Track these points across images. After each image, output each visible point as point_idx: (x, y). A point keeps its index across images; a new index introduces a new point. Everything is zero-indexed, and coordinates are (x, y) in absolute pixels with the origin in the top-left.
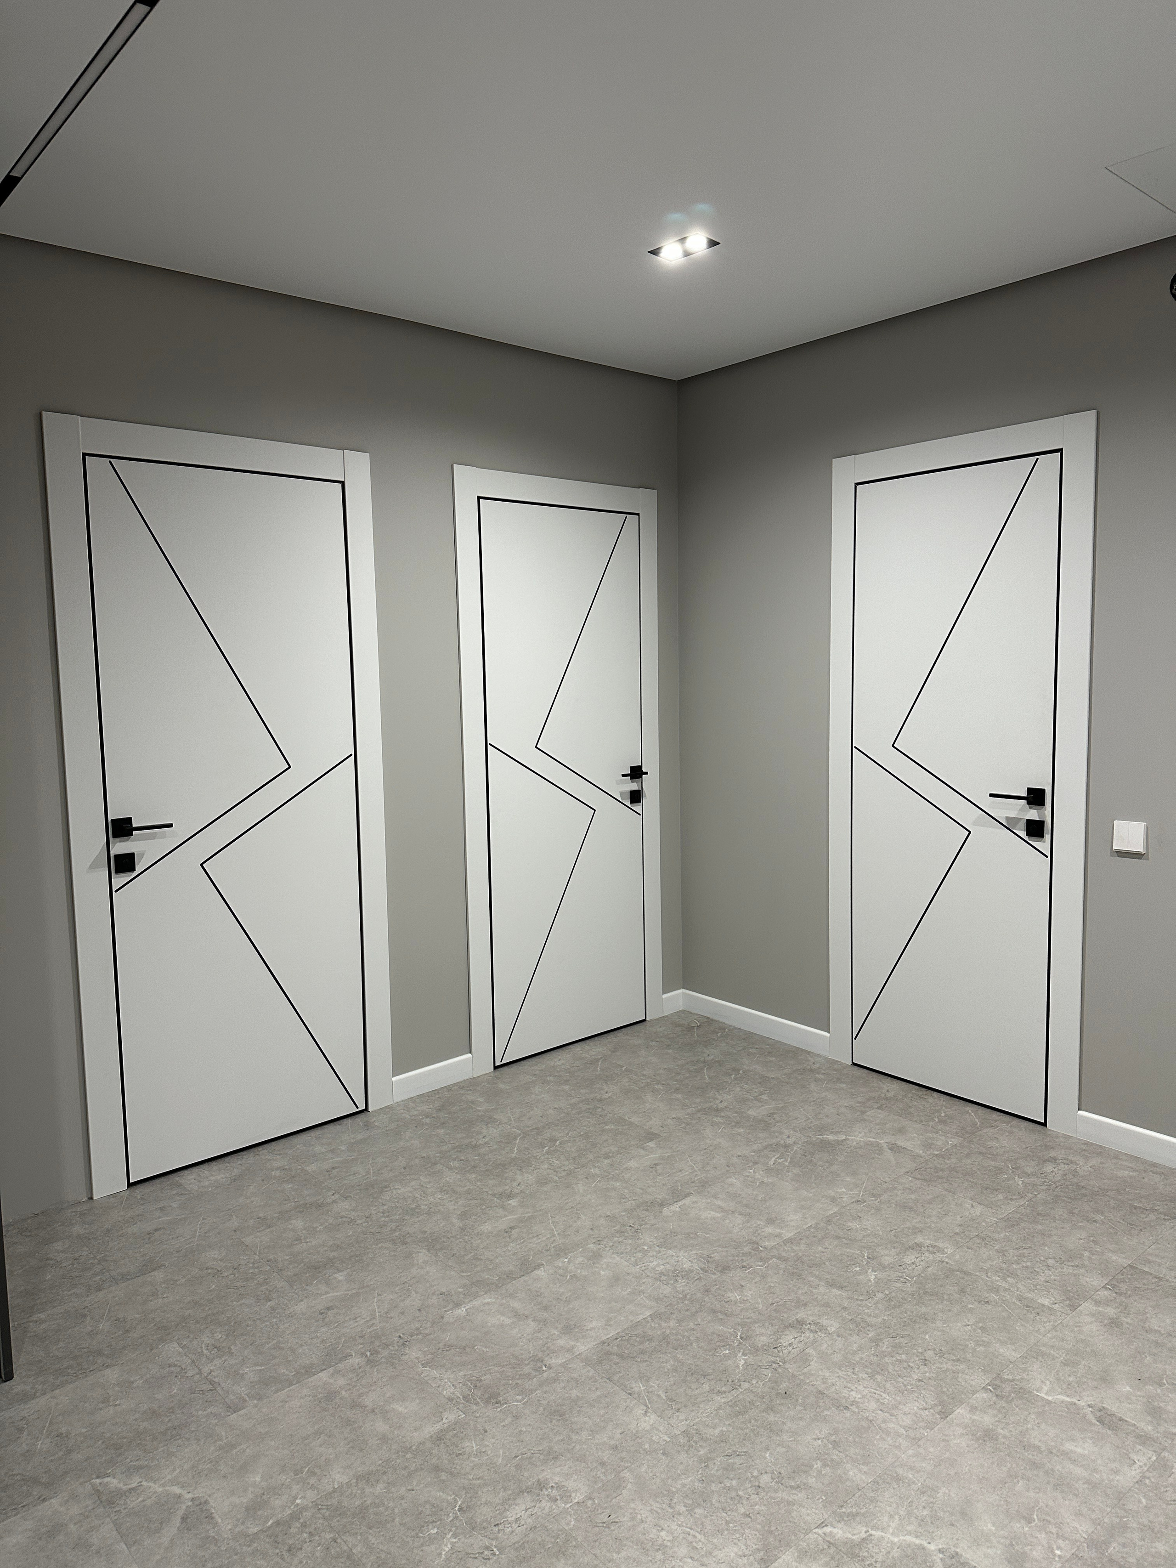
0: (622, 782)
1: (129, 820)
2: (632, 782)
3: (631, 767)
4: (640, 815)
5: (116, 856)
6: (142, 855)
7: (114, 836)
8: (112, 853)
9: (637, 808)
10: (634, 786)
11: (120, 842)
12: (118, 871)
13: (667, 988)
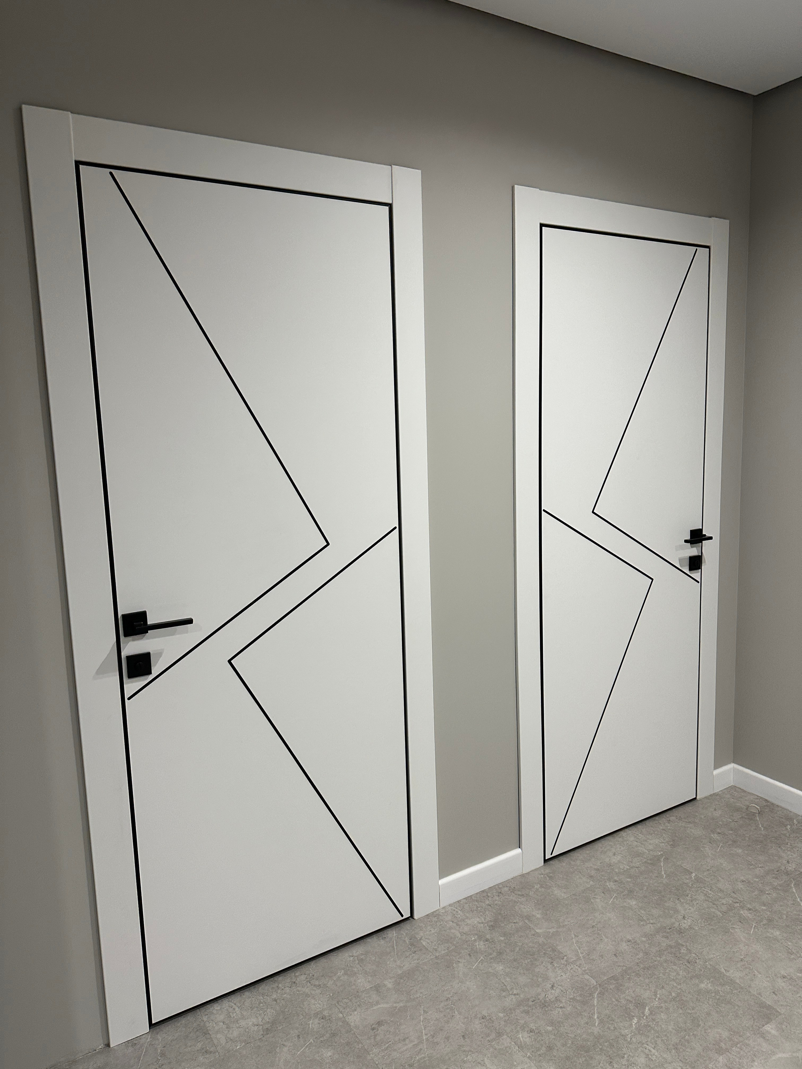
0: (681, 548)
1: (143, 615)
2: (692, 547)
3: (691, 530)
4: (698, 582)
5: (129, 658)
6: (160, 654)
7: (126, 635)
8: (124, 654)
9: (696, 575)
10: (694, 551)
11: (133, 640)
12: (130, 676)
13: (718, 764)
